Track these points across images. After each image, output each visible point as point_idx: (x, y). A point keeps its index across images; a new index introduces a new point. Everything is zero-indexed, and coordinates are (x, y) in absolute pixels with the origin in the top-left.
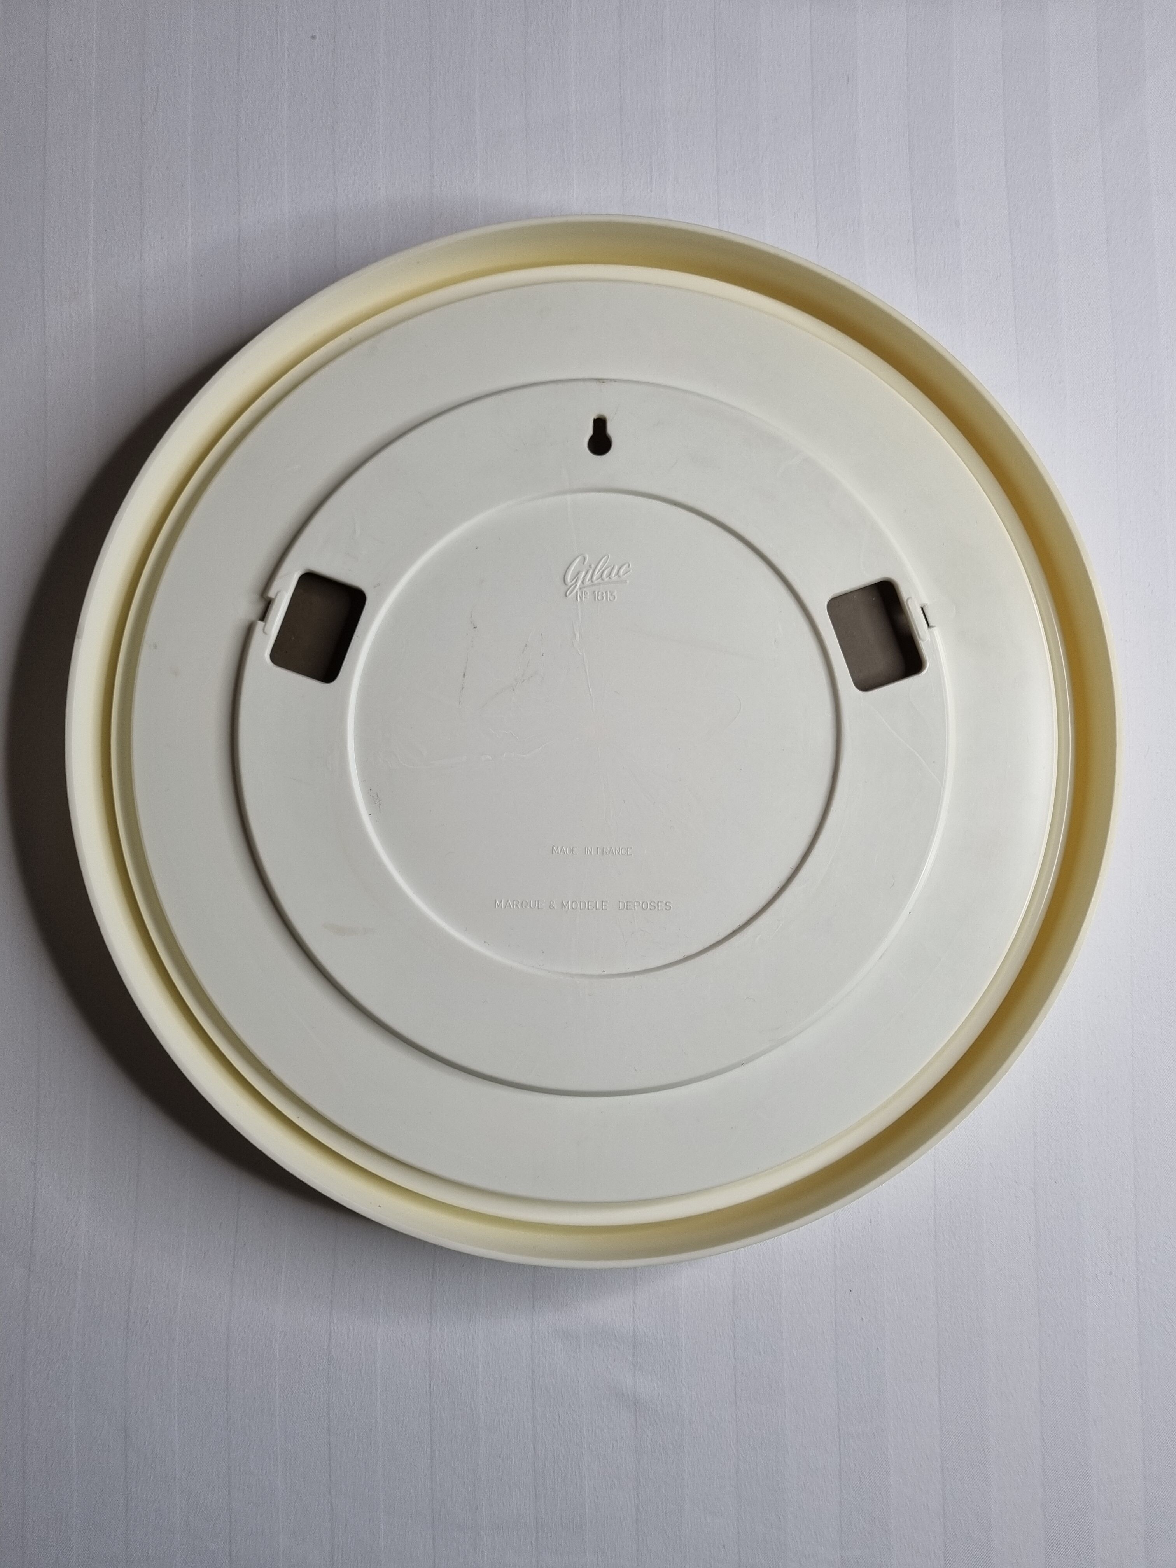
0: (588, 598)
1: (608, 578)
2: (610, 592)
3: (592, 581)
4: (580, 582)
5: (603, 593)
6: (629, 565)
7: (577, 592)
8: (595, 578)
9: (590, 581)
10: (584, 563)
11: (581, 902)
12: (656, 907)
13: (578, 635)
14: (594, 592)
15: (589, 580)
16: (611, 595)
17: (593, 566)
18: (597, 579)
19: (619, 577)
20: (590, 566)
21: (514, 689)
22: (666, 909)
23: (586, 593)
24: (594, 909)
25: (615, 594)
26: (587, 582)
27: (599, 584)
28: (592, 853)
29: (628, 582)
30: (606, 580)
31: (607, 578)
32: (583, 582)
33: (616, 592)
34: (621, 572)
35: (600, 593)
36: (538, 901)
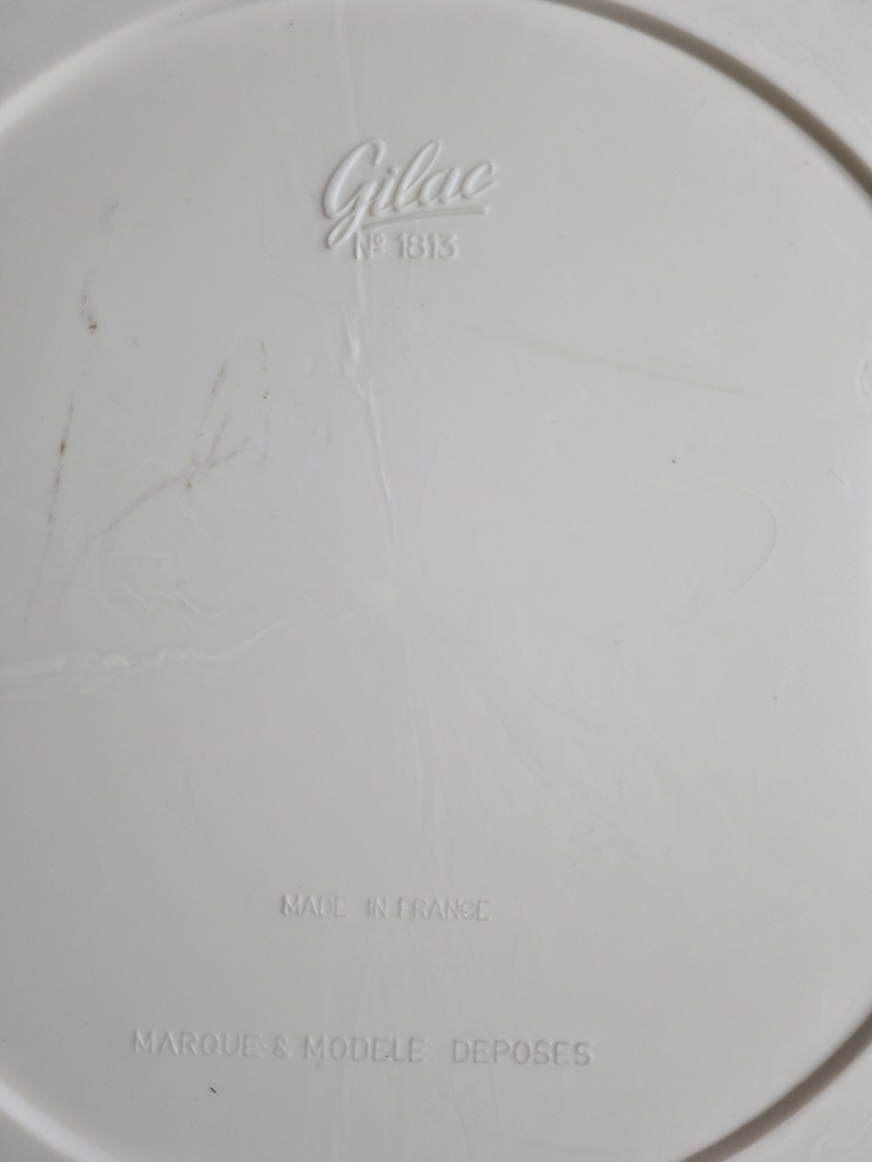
0: (385, 250)
1: (435, 201)
2: (441, 236)
3: (395, 209)
4: (362, 210)
5: (421, 239)
6: (490, 167)
7: (355, 238)
8: (401, 199)
9: (389, 209)
10: (373, 162)
11: (355, 1039)
12: (551, 1055)
13: (356, 346)
14: (398, 238)
15: (386, 206)
16: (444, 243)
17: (397, 171)
18: (408, 203)
19: (464, 196)
20: (390, 171)
21: (189, 486)
22: (576, 1062)
23: (378, 239)
24: (389, 1059)
25: (454, 240)
26: (382, 212)
27: (412, 216)
28: (386, 913)
29: (487, 210)
30: (431, 204)
31: (433, 198)
32: (371, 211)
33: (455, 237)
34: (470, 186)
35: (414, 239)
36: (245, 1037)
